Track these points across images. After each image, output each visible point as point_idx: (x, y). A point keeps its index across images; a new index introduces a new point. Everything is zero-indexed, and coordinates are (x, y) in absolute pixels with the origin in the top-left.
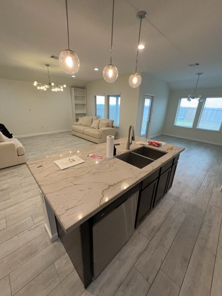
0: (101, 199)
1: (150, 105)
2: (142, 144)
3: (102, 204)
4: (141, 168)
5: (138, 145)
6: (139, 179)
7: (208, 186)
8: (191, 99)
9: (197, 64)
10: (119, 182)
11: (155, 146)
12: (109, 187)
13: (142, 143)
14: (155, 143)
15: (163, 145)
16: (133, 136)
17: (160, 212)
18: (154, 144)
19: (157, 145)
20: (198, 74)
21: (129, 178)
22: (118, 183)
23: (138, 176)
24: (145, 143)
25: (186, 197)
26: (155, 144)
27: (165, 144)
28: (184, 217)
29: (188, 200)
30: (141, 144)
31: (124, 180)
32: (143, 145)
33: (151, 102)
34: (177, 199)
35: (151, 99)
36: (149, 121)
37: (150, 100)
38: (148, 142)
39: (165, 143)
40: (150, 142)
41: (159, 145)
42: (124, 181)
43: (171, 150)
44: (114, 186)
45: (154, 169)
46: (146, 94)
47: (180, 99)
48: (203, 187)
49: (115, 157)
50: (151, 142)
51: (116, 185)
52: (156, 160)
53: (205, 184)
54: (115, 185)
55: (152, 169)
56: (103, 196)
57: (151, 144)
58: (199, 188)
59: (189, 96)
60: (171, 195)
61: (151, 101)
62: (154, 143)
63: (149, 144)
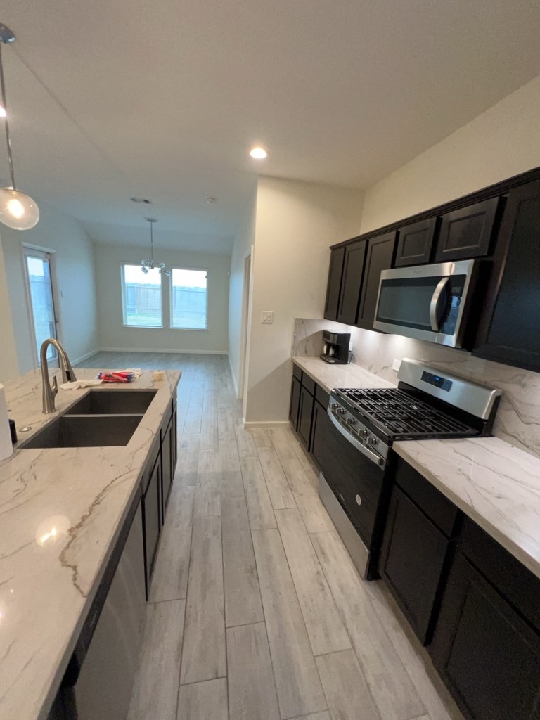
0: (75, 579)
1: (48, 276)
2: (83, 386)
3: (86, 589)
4: (125, 444)
5: (69, 392)
6: (140, 470)
7: (227, 429)
8: (147, 268)
9: (146, 201)
10: (93, 505)
11: (119, 381)
12: (74, 533)
13: (83, 383)
14: (119, 375)
15: (137, 376)
16: (66, 370)
17: (177, 526)
18: (117, 377)
19: (126, 379)
20: (149, 220)
21: (112, 481)
22: (91, 510)
23: (131, 465)
24: (92, 381)
25: (207, 466)
26: (120, 378)
27: (140, 373)
28: (219, 504)
29: (211, 471)
30: (80, 387)
31: (104, 490)
32: (86, 387)
33: (48, 268)
34: (195, 478)
35: (47, 260)
36: (56, 321)
37: (44, 261)
38: (100, 378)
39: (139, 369)
40: (103, 376)
41: (129, 378)
42: (105, 494)
43: (161, 382)
44: (85, 524)
45: (155, 433)
46: (25, 244)
47: (121, 267)
48: (222, 433)
49: (19, 448)
50: (106, 376)
51: (92, 515)
52: (144, 413)
53: (222, 428)
54: (87, 521)
55: (151, 434)
56: (75, 568)
57: (107, 379)
58: (216, 437)
59: (143, 262)
60: (181, 478)
61: (47, 264)
62: (115, 376)
63: (102, 380)
